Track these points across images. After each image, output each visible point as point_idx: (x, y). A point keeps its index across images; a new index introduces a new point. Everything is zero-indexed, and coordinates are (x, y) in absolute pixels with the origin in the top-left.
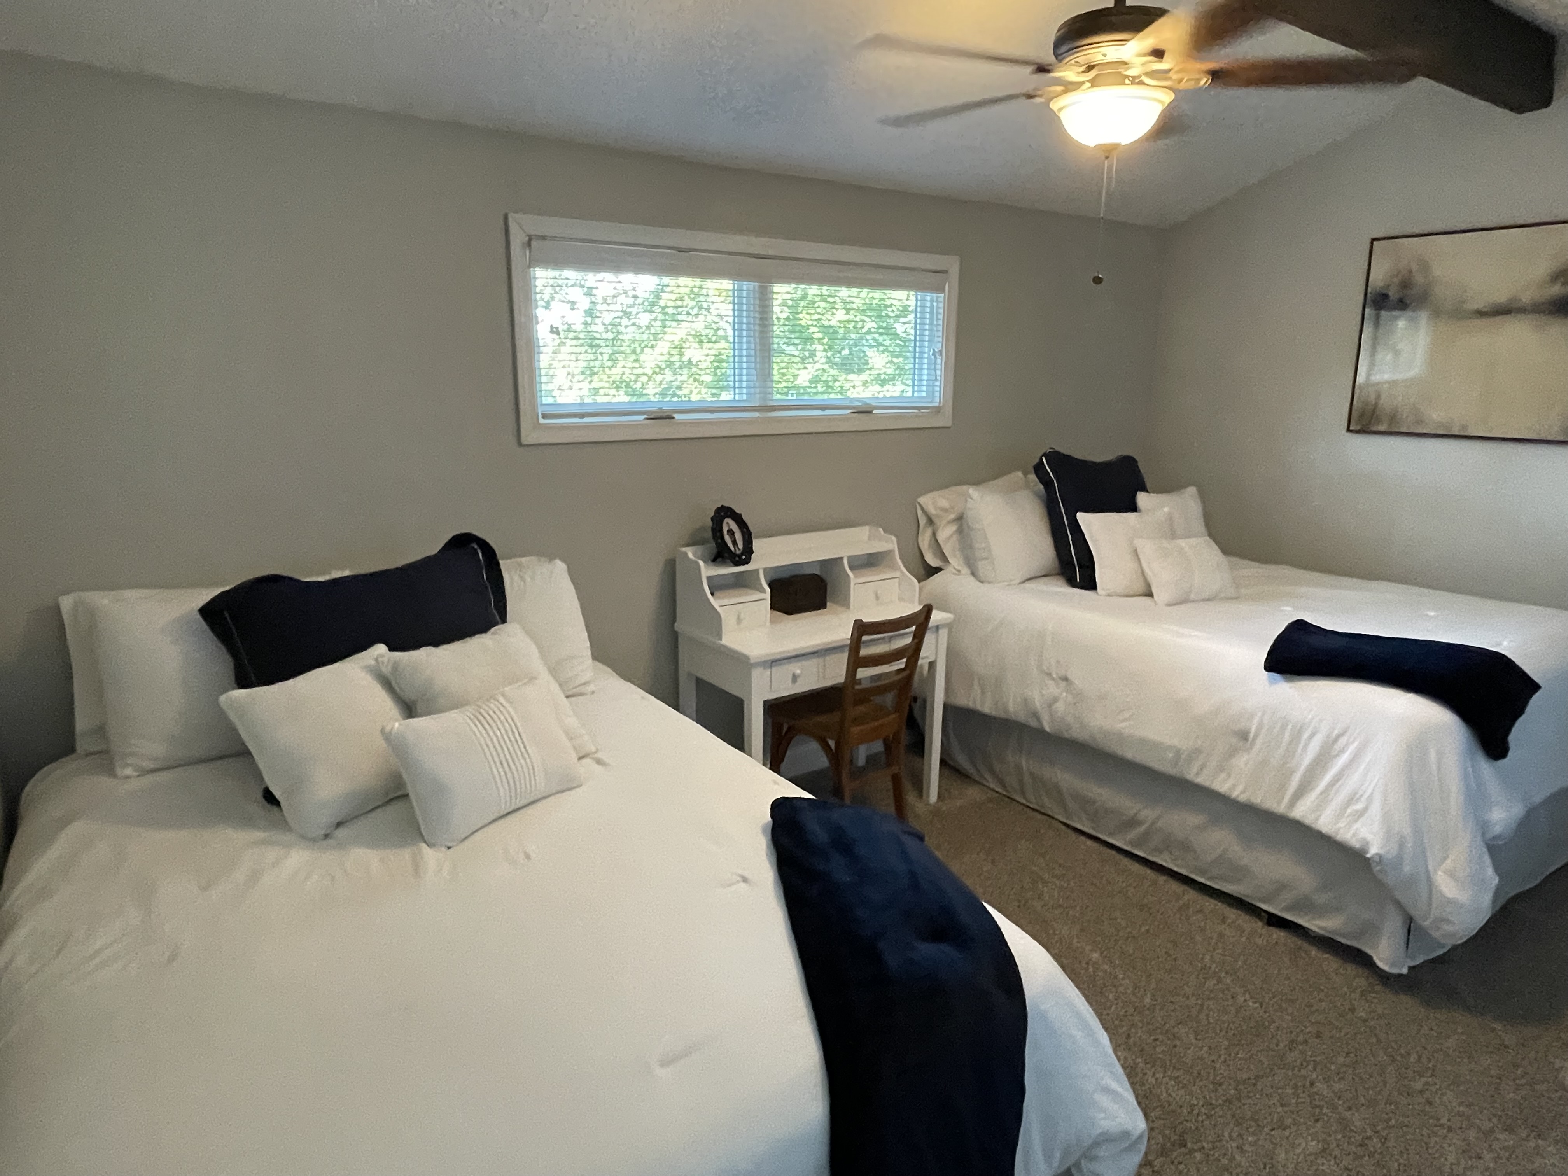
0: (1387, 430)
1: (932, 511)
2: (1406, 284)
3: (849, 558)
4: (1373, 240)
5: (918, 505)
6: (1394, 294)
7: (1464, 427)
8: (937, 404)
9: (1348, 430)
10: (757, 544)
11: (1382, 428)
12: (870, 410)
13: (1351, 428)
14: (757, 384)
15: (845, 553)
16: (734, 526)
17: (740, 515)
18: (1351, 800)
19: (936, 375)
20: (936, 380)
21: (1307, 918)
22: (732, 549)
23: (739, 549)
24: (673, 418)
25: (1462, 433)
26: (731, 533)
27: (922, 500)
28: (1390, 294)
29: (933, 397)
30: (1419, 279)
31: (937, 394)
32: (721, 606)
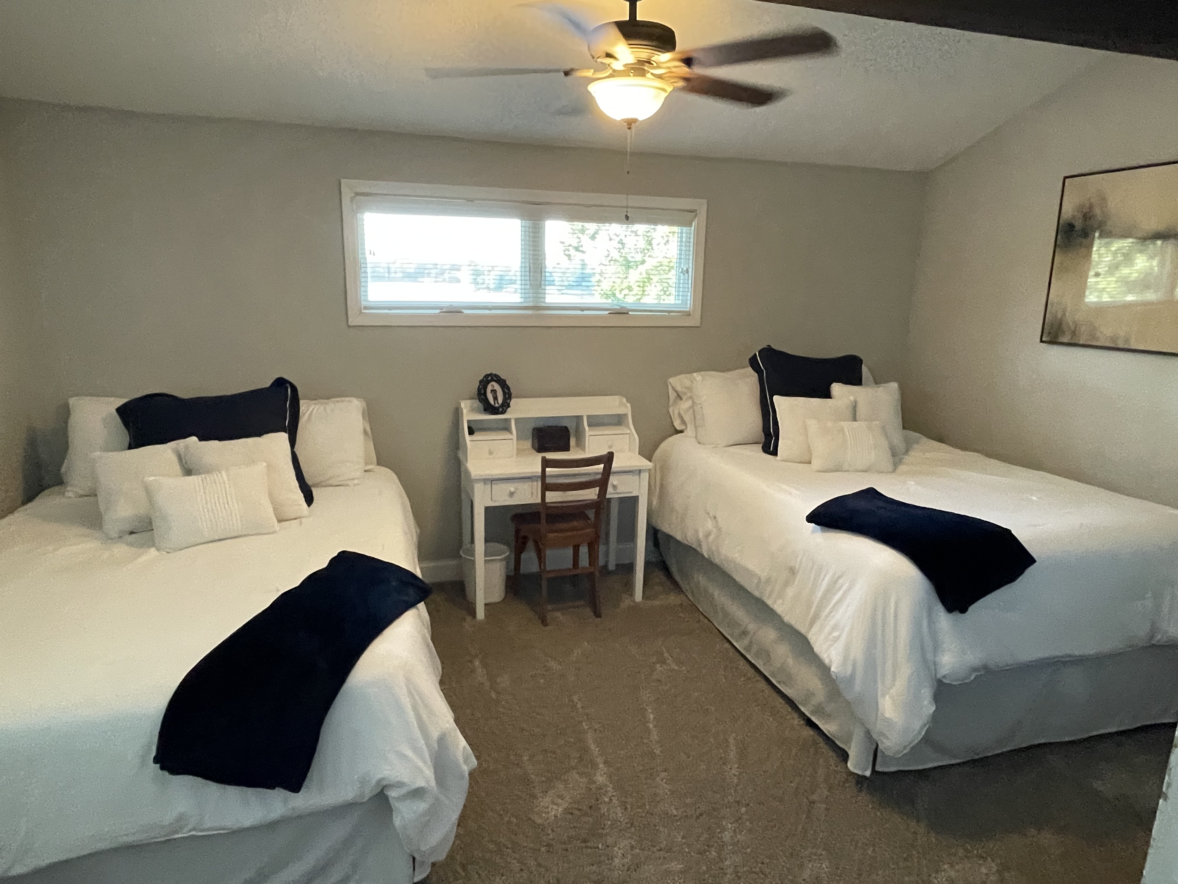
0: (1069, 342)
1: (679, 389)
2: (1087, 216)
3: (589, 417)
4: (1066, 178)
5: (669, 384)
6: (1078, 224)
7: (1127, 340)
8: (688, 309)
9: (1041, 341)
10: (513, 402)
11: (1065, 340)
12: (626, 311)
13: (1044, 339)
14: (531, 291)
15: (584, 413)
16: (497, 387)
17: (504, 381)
18: (835, 628)
19: (688, 288)
20: (688, 291)
21: (823, 721)
22: (492, 403)
23: (498, 403)
24: (462, 312)
25: (1126, 346)
26: (494, 391)
27: (672, 380)
28: (1076, 224)
29: (686, 304)
30: (1097, 211)
31: (689, 302)
32: (470, 441)
